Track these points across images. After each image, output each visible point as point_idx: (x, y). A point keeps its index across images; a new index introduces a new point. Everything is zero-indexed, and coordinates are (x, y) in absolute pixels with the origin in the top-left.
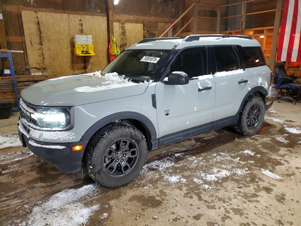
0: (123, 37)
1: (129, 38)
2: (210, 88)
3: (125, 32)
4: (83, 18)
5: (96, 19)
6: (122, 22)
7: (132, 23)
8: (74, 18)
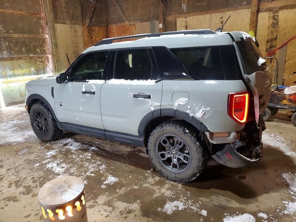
0: (273, 30)
1: (284, 29)
2: (94, 93)
3: (278, 23)
4: (224, 15)
5: (239, 13)
6: (274, 10)
7: (292, 8)
8: (216, 16)
